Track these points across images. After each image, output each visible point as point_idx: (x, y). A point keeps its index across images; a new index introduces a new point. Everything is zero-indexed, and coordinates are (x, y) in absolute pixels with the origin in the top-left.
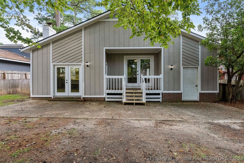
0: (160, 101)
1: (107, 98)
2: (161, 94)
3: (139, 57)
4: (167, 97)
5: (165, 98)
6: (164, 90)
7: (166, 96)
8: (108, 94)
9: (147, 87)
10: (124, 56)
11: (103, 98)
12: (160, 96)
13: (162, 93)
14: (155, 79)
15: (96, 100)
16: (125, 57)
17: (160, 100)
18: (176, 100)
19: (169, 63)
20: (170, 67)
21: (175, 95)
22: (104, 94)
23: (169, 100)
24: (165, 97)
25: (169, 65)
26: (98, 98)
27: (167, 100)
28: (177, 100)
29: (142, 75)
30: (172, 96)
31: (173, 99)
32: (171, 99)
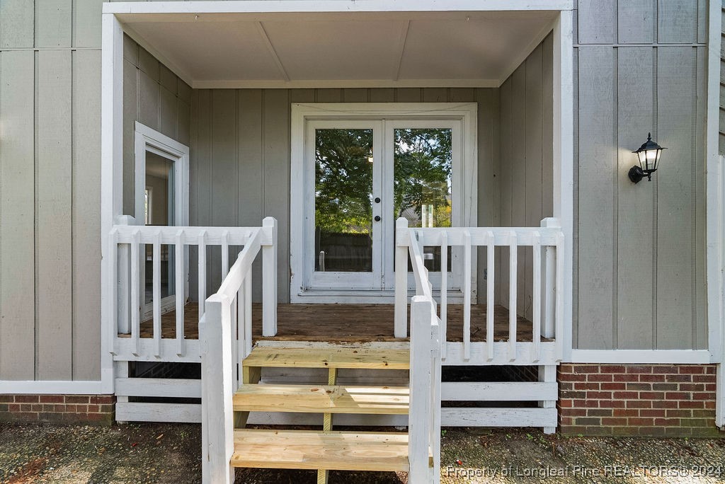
0: (540, 429)
1: (133, 399)
2: (550, 376)
3: (386, 113)
4: (596, 395)
5: (582, 404)
6: (576, 345)
7: (588, 386)
8: (137, 370)
9: (444, 294)
10: (294, 106)
11: (96, 399)
12: (546, 390)
13: (558, 368)
14: (481, 251)
15: (47, 416)
16: (299, 111)
17: (546, 419)
18: (669, 422)
19: (616, 126)
20: (627, 159)
21: (661, 378)
22: (107, 371)
23: (614, 422)
24: (583, 395)
25: (616, 144)
26: (58, 398)
27: (596, 422)
28: (676, 422)
29: (402, 222)
30: (640, 386)
31: (643, 413)
32: (628, 413)
